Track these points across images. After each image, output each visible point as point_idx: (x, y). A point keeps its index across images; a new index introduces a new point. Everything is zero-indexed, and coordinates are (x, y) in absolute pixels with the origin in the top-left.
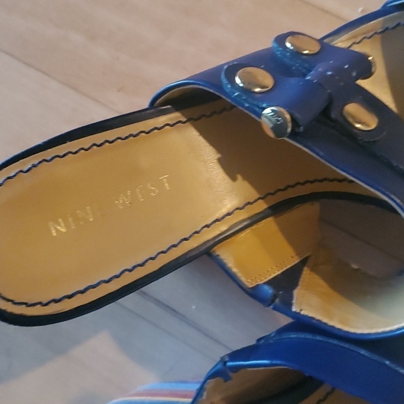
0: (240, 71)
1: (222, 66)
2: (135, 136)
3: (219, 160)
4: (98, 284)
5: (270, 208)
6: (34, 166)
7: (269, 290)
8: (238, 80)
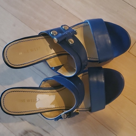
0: (52, 31)
1: (50, 30)
2: (35, 40)
3: (49, 46)
4: (26, 63)
5: (57, 55)
6: (18, 42)
7: (54, 68)
8: (51, 33)
